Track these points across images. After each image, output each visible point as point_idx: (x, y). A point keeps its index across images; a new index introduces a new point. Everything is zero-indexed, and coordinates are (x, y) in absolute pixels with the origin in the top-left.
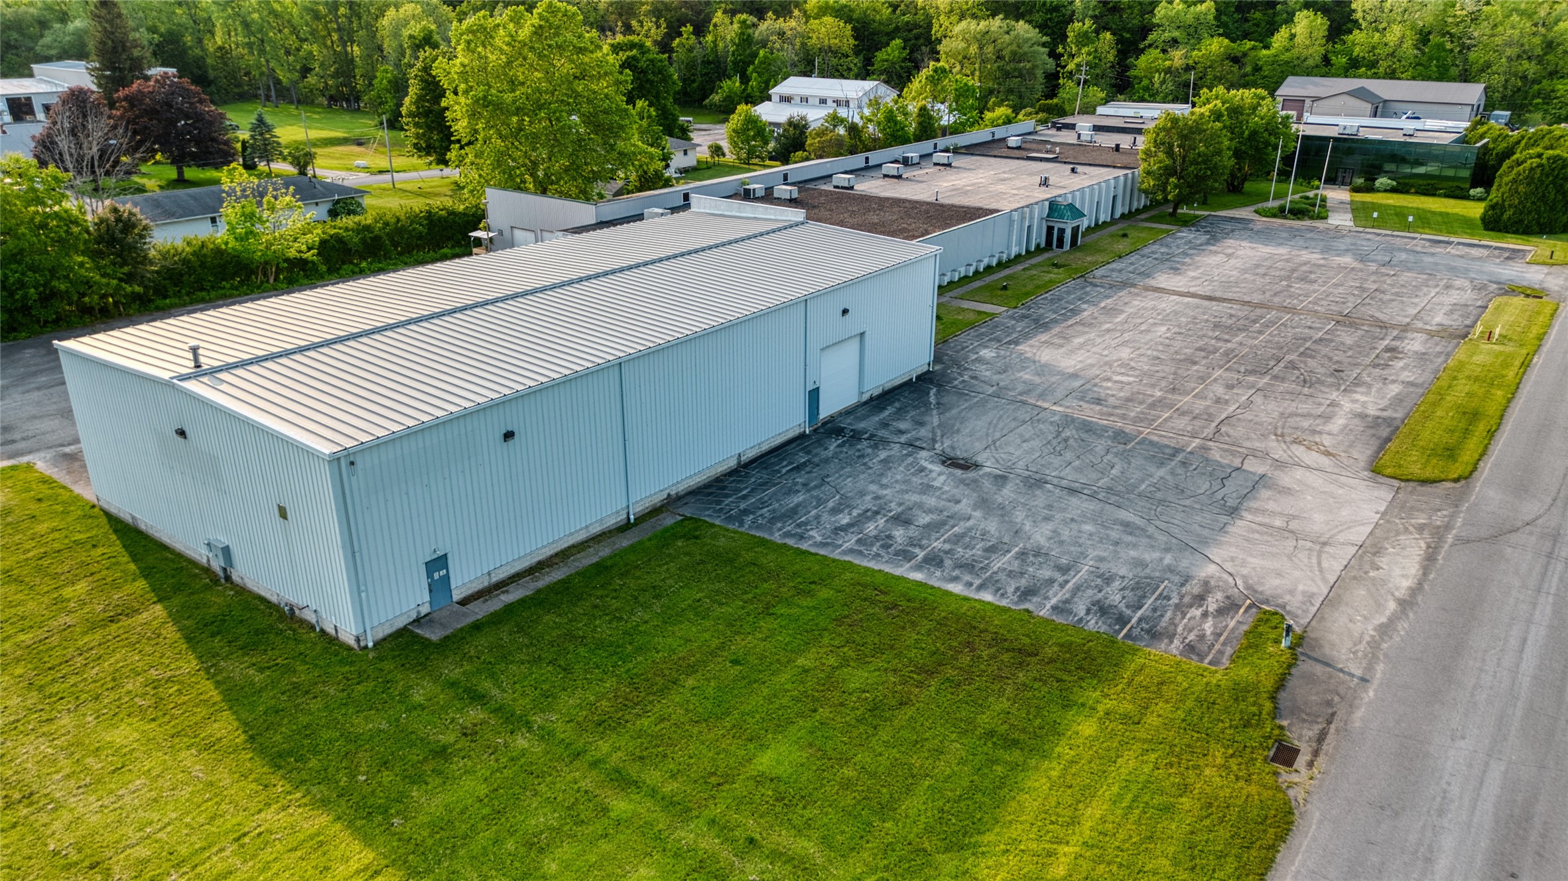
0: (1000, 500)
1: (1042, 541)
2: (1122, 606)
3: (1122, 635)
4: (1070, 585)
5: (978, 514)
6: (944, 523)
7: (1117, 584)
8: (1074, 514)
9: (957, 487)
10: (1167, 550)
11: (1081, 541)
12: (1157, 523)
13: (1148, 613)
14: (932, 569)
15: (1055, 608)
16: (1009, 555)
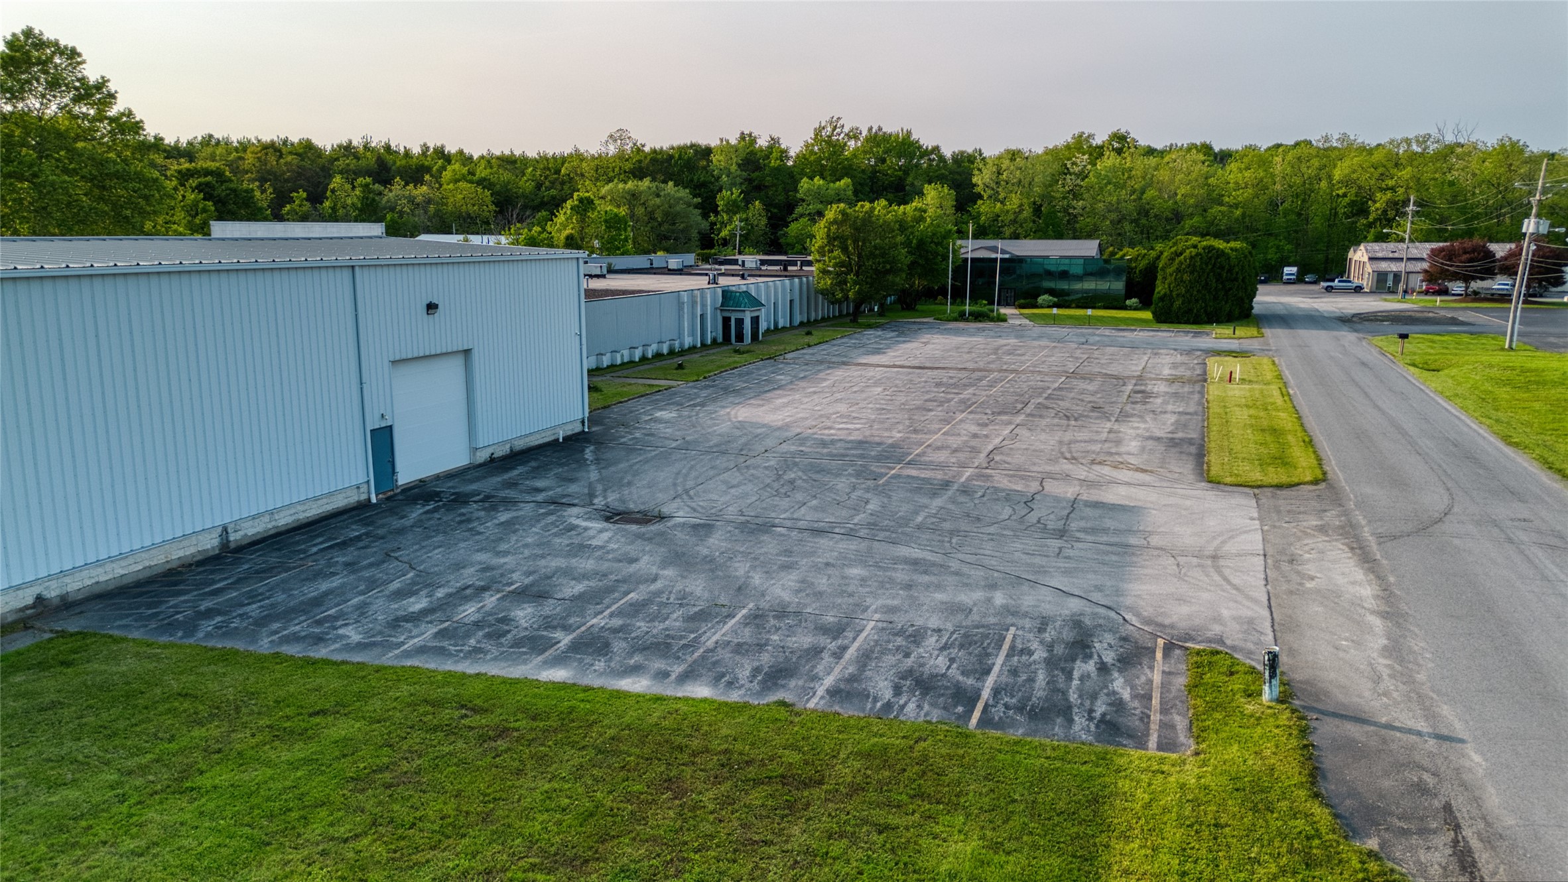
0: (705, 552)
1: (786, 596)
2: (954, 672)
3: (974, 720)
4: (851, 653)
5: (670, 572)
6: (609, 590)
7: (931, 641)
8: (830, 557)
9: (632, 543)
10: (993, 586)
11: (850, 589)
12: (960, 556)
13: (1004, 679)
14: (588, 659)
15: (833, 693)
16: (733, 621)
